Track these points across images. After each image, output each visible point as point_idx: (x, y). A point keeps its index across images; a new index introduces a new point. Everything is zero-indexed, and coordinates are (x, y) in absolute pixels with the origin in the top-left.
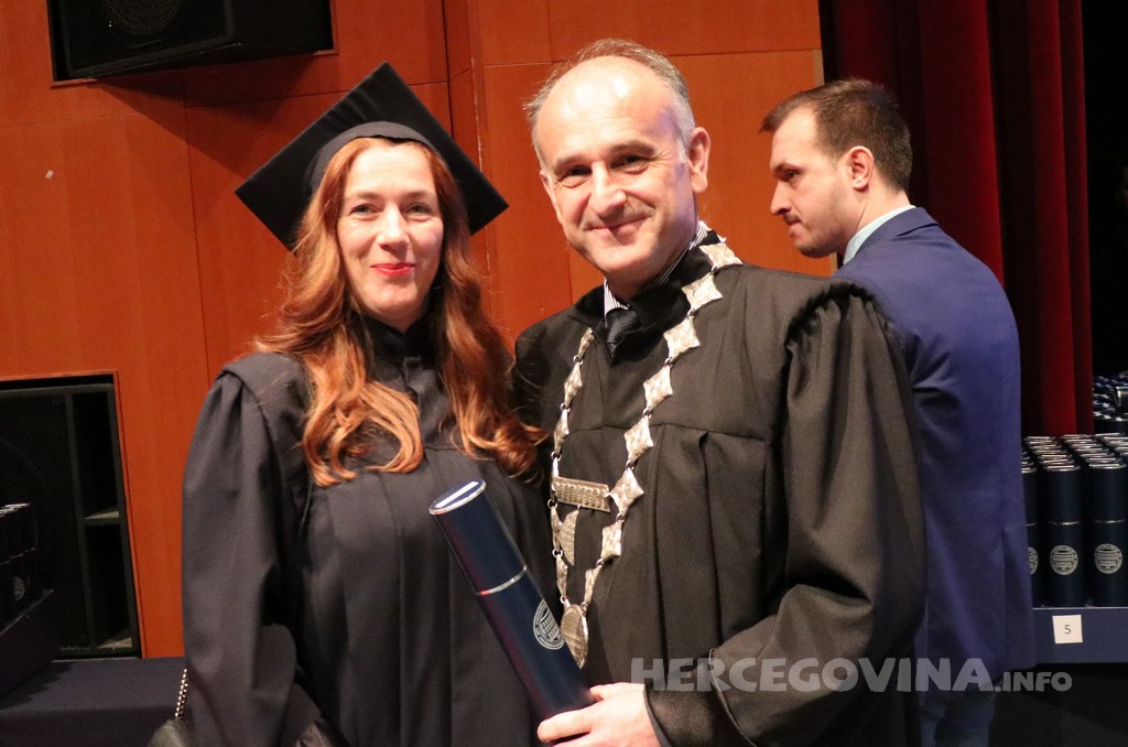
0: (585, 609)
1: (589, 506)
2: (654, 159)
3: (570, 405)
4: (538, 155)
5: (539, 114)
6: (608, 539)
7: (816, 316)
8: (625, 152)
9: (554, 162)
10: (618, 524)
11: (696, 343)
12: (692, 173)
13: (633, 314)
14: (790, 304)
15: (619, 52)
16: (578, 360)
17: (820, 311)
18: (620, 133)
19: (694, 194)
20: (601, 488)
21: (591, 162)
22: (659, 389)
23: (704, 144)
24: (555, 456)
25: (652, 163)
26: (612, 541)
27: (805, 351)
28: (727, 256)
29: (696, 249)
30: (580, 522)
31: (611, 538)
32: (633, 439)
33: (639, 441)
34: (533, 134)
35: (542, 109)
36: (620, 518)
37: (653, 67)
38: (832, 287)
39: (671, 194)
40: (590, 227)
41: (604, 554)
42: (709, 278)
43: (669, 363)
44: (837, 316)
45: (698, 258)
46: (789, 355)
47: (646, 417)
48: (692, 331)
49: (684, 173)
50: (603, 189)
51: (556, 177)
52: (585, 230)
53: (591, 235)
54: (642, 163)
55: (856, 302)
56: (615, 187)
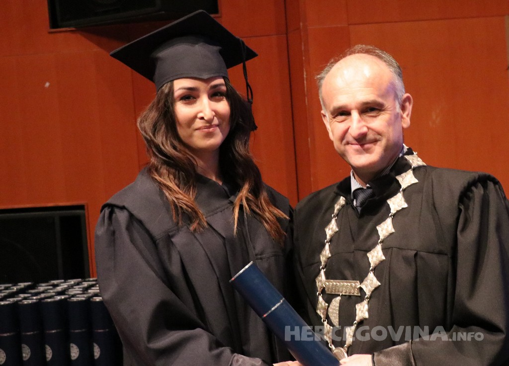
0: (346, 349)
1: (347, 294)
2: (383, 110)
3: (331, 241)
4: (322, 103)
5: (323, 82)
6: (360, 310)
7: (472, 191)
8: (369, 106)
9: (331, 108)
10: (365, 302)
11: (406, 206)
12: (402, 117)
13: (370, 191)
14: (458, 185)
15: (368, 52)
16: (334, 217)
17: (473, 188)
18: (367, 96)
19: (403, 128)
20: (355, 283)
21: (351, 110)
22: (386, 229)
23: (410, 103)
24: (322, 268)
25: (383, 113)
26: (362, 311)
27: (467, 209)
28: (418, 161)
29: (402, 157)
30: (341, 303)
31: (362, 309)
32: (373, 257)
33: (377, 257)
34: (320, 91)
35: (325, 79)
36: (367, 298)
37: (385, 61)
38: (479, 176)
39: (391, 129)
40: (348, 143)
41: (358, 318)
42: (410, 172)
43: (391, 216)
44: (482, 192)
45: (404, 162)
46: (460, 211)
47: (380, 244)
48: (403, 199)
49: (398, 118)
50: (355, 124)
51: (331, 116)
52: (345, 145)
53: (349, 147)
54: (377, 112)
55: (491, 185)
56: (363, 123)
